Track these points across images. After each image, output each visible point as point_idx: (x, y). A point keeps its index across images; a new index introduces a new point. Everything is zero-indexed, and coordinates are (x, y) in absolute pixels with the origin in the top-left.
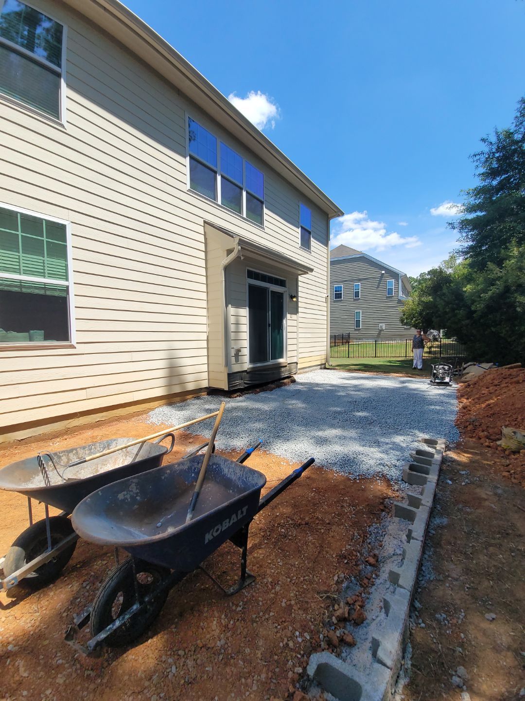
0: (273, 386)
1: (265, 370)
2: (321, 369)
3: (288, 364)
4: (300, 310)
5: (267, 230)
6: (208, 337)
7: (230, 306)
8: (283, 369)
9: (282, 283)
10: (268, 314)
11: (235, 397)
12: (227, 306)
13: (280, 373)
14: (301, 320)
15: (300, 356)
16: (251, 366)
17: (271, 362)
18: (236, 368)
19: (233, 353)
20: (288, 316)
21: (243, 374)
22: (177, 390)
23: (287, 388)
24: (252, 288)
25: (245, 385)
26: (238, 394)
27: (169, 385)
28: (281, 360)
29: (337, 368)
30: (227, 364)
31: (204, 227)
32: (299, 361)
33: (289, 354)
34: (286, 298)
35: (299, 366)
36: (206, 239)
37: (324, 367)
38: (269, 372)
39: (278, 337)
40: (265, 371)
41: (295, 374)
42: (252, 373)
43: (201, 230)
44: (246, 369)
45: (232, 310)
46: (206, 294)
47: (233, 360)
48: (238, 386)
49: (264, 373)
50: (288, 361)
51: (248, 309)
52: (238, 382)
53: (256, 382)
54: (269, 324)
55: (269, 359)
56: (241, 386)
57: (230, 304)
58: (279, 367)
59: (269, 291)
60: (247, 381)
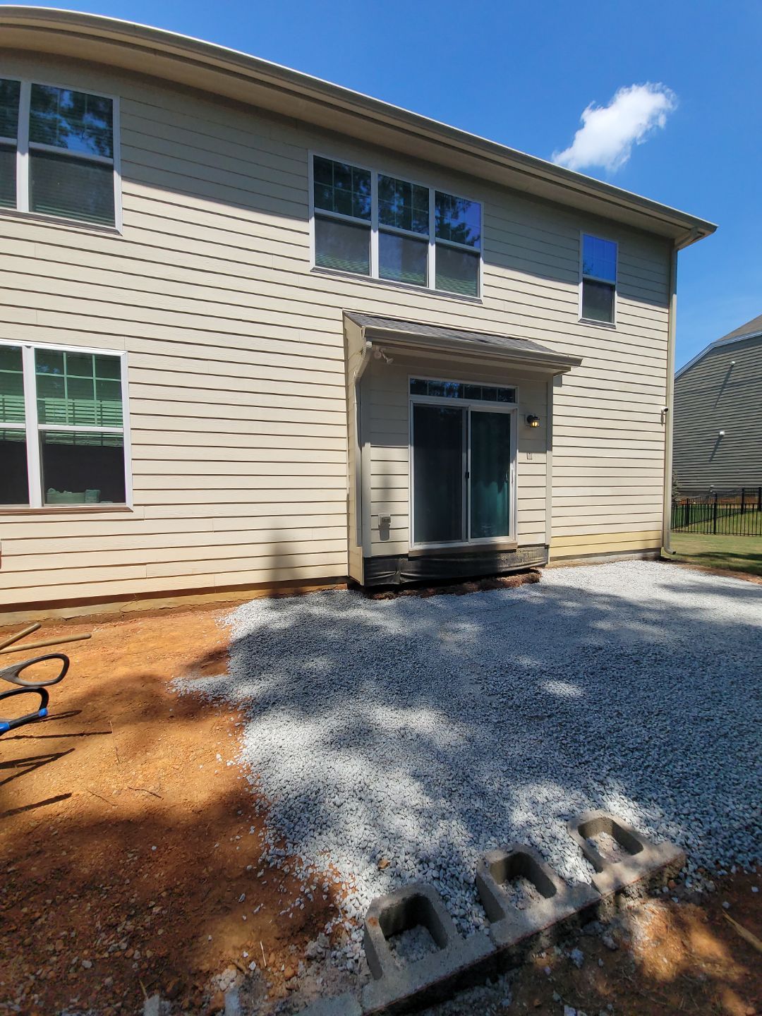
0: (474, 586)
1: (453, 556)
2: (645, 559)
3: (519, 547)
4: (555, 441)
5: (487, 302)
6: (348, 496)
7: (368, 445)
8: (503, 557)
9: (508, 396)
10: (464, 455)
11: (380, 599)
12: (361, 445)
13: (497, 562)
14: (556, 461)
15: (555, 532)
16: (419, 547)
17: (472, 542)
18: (379, 550)
19: (375, 523)
20: (521, 457)
21: (401, 559)
22: (285, 576)
23: (508, 595)
24: (419, 411)
25: (401, 579)
26: (388, 593)
27: (276, 568)
28: (501, 540)
29: (690, 559)
30: (362, 540)
31: (343, 321)
32: (552, 543)
33: (522, 528)
34: (517, 425)
35: (552, 553)
36: (346, 341)
37: (655, 556)
38: (465, 560)
39: (499, 497)
40: (454, 557)
41: (543, 566)
42: (423, 560)
44: (407, 552)
45: (372, 452)
46: (346, 427)
47: (376, 536)
48: (388, 580)
49: (453, 560)
50: (522, 541)
51: (413, 448)
52: (388, 573)
53: (432, 576)
54: (467, 474)
55: (467, 537)
56: (395, 581)
57: (368, 442)
58: (494, 551)
59: (467, 412)
60: (409, 572)
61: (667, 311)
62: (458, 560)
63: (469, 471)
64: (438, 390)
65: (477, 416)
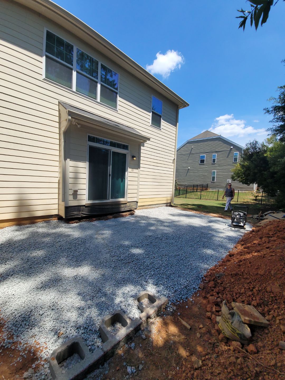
0: (111, 217)
2: (167, 206)
3: (128, 202)
4: (141, 165)
5: (119, 112)
6: (59, 180)
7: (68, 160)
8: (122, 206)
9: (125, 147)
10: (109, 167)
11: (72, 223)
12: (65, 159)
13: (120, 208)
14: (141, 172)
15: (140, 197)
16: (90, 202)
17: (111, 200)
18: (73, 203)
19: (71, 192)
20: (129, 170)
21: (82, 207)
22: (25, 215)
23: (123, 220)
24: (91, 148)
25: (82, 215)
26: (76, 221)
27: (19, 212)
28: (121, 200)
29: (179, 206)
31: (59, 105)
32: (139, 201)
33: (129, 195)
34: (128, 158)
35: (139, 204)
36: (60, 114)
37: (170, 205)
38: (108, 207)
39: (122, 184)
40: (104, 206)
41: (136, 209)
42: (91, 207)
43: (57, 108)
44: (85, 204)
45: (70, 163)
46: (58, 151)
47: (71, 198)
48: (76, 215)
49: (104, 207)
50: (129, 200)
51: (88, 163)
52: (75, 213)
53: (95, 213)
54: (110, 175)
55: (109, 198)
56: (79, 216)
57: (68, 158)
58: (119, 204)
59: (111, 151)
60: (85, 212)
61: (175, 128)
62: (106, 207)
63: (111, 174)
65: (114, 153)
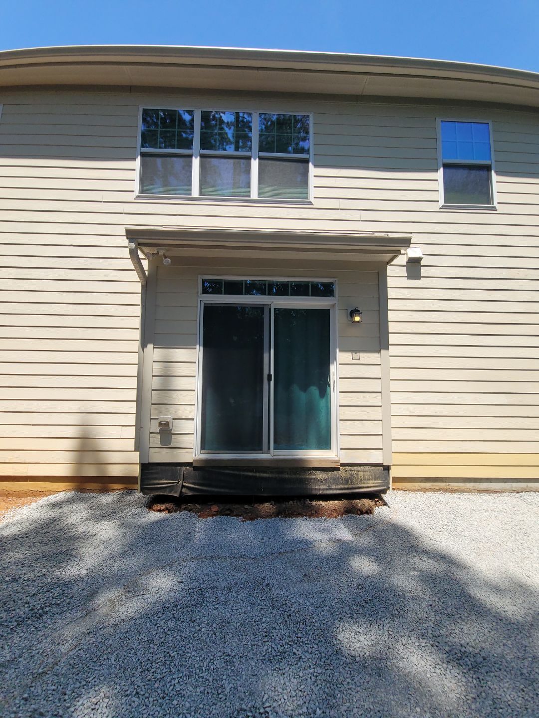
1: (250, 469)
3: (344, 465)
4: (392, 339)
7: (150, 346)
9: (327, 290)
10: (266, 356)
12: (143, 345)
16: (203, 456)
17: (271, 454)
18: (160, 456)
19: (155, 426)
21: (183, 468)
24: (210, 312)
25: (183, 490)
26: (168, 506)
28: (315, 454)
30: (140, 445)
32: (393, 463)
33: (348, 443)
34: (337, 321)
35: (394, 474)
38: (266, 475)
40: (251, 471)
44: (191, 461)
45: (154, 353)
47: (156, 440)
48: (168, 490)
49: (250, 474)
50: (345, 458)
51: (201, 348)
52: (165, 482)
53: (222, 490)
54: (269, 376)
55: (269, 449)
56: (175, 492)
57: (150, 343)
58: (301, 469)
59: (270, 309)
60: (190, 483)
62: (258, 475)
63: (272, 373)
64: (233, 288)
65: (283, 315)
